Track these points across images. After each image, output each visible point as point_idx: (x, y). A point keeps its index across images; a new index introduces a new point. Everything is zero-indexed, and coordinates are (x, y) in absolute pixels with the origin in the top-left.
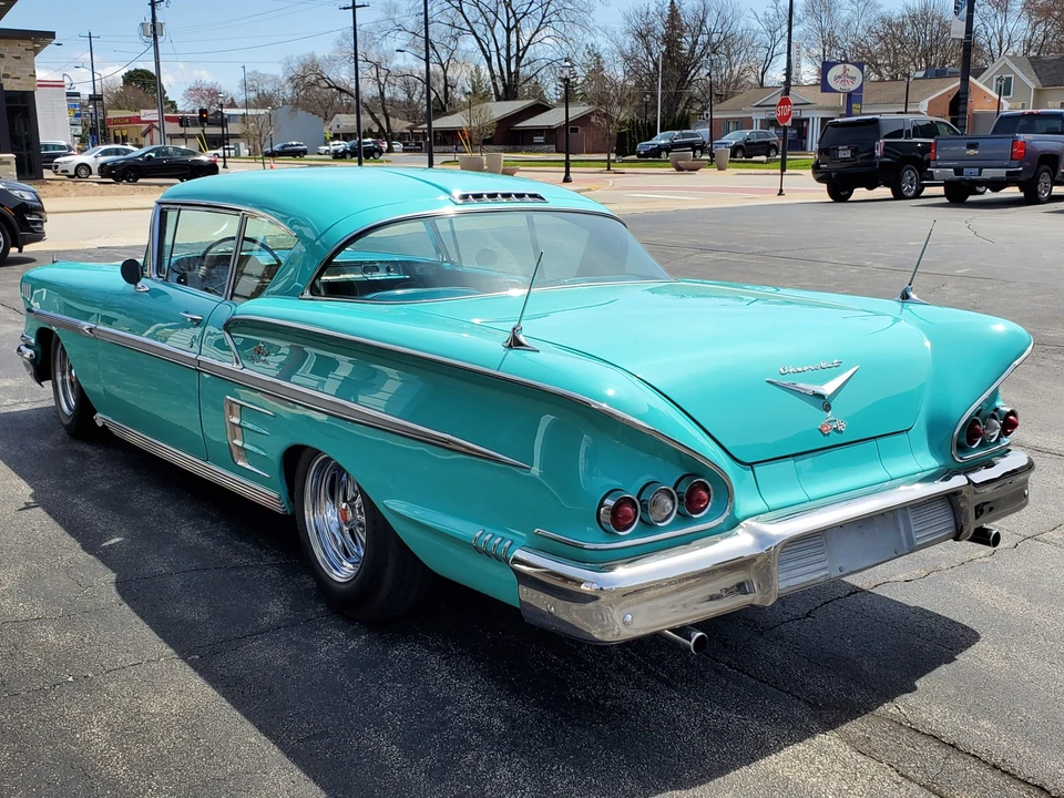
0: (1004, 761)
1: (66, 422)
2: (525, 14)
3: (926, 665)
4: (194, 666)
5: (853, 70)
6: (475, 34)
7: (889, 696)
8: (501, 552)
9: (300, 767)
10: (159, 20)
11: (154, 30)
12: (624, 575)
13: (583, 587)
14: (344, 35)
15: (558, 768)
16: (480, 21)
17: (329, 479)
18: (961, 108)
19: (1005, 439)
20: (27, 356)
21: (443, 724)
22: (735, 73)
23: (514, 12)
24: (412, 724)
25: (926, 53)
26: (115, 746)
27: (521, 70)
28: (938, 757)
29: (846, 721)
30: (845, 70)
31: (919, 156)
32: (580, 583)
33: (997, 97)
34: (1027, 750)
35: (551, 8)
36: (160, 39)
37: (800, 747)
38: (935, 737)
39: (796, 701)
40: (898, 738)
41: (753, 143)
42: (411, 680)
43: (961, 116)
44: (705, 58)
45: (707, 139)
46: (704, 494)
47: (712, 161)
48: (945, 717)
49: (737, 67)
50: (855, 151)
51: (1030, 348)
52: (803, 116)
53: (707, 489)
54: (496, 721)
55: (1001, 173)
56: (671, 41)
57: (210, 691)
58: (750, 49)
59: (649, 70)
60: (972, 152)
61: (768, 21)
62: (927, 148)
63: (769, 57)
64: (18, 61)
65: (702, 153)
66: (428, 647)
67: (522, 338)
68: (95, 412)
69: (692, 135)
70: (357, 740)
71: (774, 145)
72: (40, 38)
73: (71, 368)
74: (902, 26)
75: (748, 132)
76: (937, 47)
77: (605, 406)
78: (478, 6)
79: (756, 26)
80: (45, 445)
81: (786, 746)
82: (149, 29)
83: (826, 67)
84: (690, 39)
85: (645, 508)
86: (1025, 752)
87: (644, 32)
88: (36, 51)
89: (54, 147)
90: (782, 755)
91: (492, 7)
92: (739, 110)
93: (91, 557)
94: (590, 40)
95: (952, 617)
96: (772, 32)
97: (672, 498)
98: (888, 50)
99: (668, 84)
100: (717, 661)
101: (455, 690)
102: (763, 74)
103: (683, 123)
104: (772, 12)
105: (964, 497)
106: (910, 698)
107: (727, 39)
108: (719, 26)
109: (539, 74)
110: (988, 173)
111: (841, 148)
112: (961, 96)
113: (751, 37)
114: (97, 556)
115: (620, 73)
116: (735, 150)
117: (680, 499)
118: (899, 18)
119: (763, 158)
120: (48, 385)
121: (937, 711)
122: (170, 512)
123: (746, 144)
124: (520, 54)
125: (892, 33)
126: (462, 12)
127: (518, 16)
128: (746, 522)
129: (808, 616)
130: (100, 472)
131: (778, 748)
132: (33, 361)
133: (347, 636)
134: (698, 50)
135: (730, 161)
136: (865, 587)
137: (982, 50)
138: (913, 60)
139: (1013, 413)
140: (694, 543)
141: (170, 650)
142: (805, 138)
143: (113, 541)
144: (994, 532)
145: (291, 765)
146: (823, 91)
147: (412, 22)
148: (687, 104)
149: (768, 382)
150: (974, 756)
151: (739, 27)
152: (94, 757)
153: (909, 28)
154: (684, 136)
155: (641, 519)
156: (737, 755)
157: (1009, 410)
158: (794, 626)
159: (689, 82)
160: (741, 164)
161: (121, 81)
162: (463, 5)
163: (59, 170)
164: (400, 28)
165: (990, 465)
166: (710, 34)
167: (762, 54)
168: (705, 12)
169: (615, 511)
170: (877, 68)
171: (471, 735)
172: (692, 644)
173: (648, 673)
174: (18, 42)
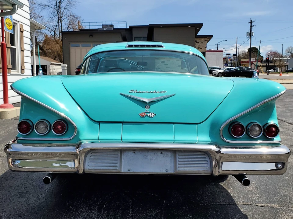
10: (252, 31)
11: (251, 34)
64: (202, 44)
72: (209, 37)
97: (47, 126)
149: (120, 94)
163: (213, 74)
174: (203, 38)
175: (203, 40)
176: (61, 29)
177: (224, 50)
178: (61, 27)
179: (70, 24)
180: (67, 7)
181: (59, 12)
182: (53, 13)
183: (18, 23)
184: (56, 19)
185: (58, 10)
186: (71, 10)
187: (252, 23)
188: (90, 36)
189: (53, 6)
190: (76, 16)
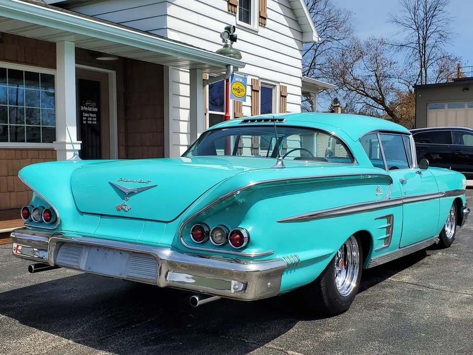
53: (50, 213)
149: (109, 183)
176: (426, 80)
178: (426, 77)
179: (441, 72)
180: (438, 43)
181: (424, 53)
182: (413, 56)
183: (277, 85)
184: (417, 64)
185: (421, 51)
186: (443, 47)
188: (464, 89)
189: (414, 45)
190: (452, 58)
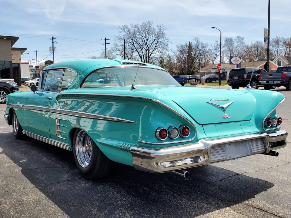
0: (282, 215)
1: (15, 135)
2: (151, 46)
3: (258, 191)
4: (40, 189)
5: (238, 59)
6: (137, 51)
7: (247, 199)
8: (128, 149)
9: (66, 213)
10: (54, 47)
11: (53, 49)
12: (163, 151)
13: (151, 155)
14: (103, 52)
15: (145, 215)
16: (139, 48)
17: (83, 138)
18: (267, 67)
19: (279, 126)
20: (6, 117)
21: (111, 204)
22: (207, 61)
23: (148, 46)
24: (102, 204)
25: (258, 56)
26: (12, 208)
27: (150, 60)
28: (262, 214)
29: (233, 205)
30: (236, 59)
31: (257, 78)
32: (150, 154)
33: (278, 66)
34: (289, 212)
35: (158, 45)
36: (54, 51)
37: (219, 211)
38: (261, 209)
39: (218, 200)
40: (249, 209)
41: (212, 78)
42: (103, 193)
43: (268, 69)
44: (198, 57)
45: (199, 77)
46: (187, 130)
47: (200, 83)
48: (264, 204)
49: (207, 59)
50: (239, 77)
51: (284, 100)
52: (225, 71)
53: (188, 129)
54: (127, 203)
55: (279, 82)
56: (189, 53)
57: (43, 195)
58: (210, 54)
59: (183, 60)
60: (271, 76)
61: (215, 47)
62: (258, 76)
63: (216, 56)
64: (17, 56)
65: (198, 81)
66: (109, 186)
67: (135, 87)
68: (23, 130)
69: (195, 76)
70: (84, 207)
71: (217, 79)
72: (23, 50)
73: (18, 120)
74: (251, 48)
75: (210, 75)
76: (261, 54)
77: (158, 101)
78: (138, 44)
79: (212, 48)
80: (8, 140)
81: (214, 210)
82: (52, 49)
83: (231, 58)
84: (194, 52)
85: (169, 133)
86: (289, 213)
87: (182, 51)
88: (22, 53)
89: (25, 79)
90: (213, 213)
91: (142, 44)
92: (208, 70)
93: (16, 164)
94: (168, 53)
95: (266, 180)
96: (216, 50)
97: (178, 131)
98: (248, 55)
99: (188, 64)
100: (195, 190)
101: (116, 196)
102: (214, 61)
103: (193, 73)
104: (216, 45)
105: (267, 139)
106: (253, 200)
107: (204, 52)
108: (202, 49)
109: (154, 62)
110: (276, 82)
111: (235, 76)
112: (267, 63)
113: (211, 51)
114: (18, 164)
115: (176, 61)
116: (207, 80)
117: (180, 132)
118: (250, 46)
119: (215, 82)
120: (12, 126)
121: (261, 203)
122: (40, 155)
123: (210, 78)
124: (149, 56)
125: (248, 50)
126: (134, 45)
127: (149, 47)
128: (201, 140)
129: (223, 180)
130: (23, 146)
131: (212, 211)
132: (8, 118)
133: (86, 183)
134: (196, 55)
135: (205, 83)
136: (240, 173)
137: (273, 55)
138: (255, 57)
139: (280, 118)
140: (184, 145)
141: (33, 186)
142: (226, 77)
143: (23, 161)
144: (277, 152)
145: (63, 213)
146: (230, 64)
147: (121, 48)
148: (194, 69)
149: (207, 102)
150: (273, 214)
151: (207, 49)
152: (5, 210)
153: (253, 49)
154: (193, 76)
155: (168, 136)
156: (199, 212)
157: (279, 117)
158: (219, 182)
159: (194, 63)
160: (208, 83)
161: (44, 63)
162: (134, 44)
163: (26, 84)
164: (118, 50)
165: (274, 132)
166: (200, 51)
167: (213, 56)
168: (198, 45)
169: (160, 132)
170: (244, 59)
171: (119, 207)
172: (184, 175)
173: (174, 193)
174: (17, 51)
175: (17, 52)
177: (30, 62)
187: (54, 39)
